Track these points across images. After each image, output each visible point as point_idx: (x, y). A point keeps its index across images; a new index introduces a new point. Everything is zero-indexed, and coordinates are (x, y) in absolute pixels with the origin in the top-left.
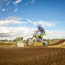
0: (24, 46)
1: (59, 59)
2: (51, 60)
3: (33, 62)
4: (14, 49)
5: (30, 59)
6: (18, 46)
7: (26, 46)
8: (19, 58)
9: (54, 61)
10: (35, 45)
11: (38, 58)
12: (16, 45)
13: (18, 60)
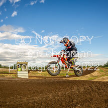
0: (29, 76)
1: (86, 100)
2: (73, 102)
3: (43, 104)
4: (11, 81)
5: (37, 98)
6: (19, 76)
7: (31, 76)
8: (19, 97)
9: (77, 103)
11: (51, 97)
12: (16, 74)
13: (17, 100)
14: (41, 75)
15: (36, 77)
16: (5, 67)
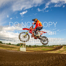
0: (26, 50)
5: (31, 62)
10: (36, 50)
14: (32, 50)
15: (30, 51)
16: (13, 45)
